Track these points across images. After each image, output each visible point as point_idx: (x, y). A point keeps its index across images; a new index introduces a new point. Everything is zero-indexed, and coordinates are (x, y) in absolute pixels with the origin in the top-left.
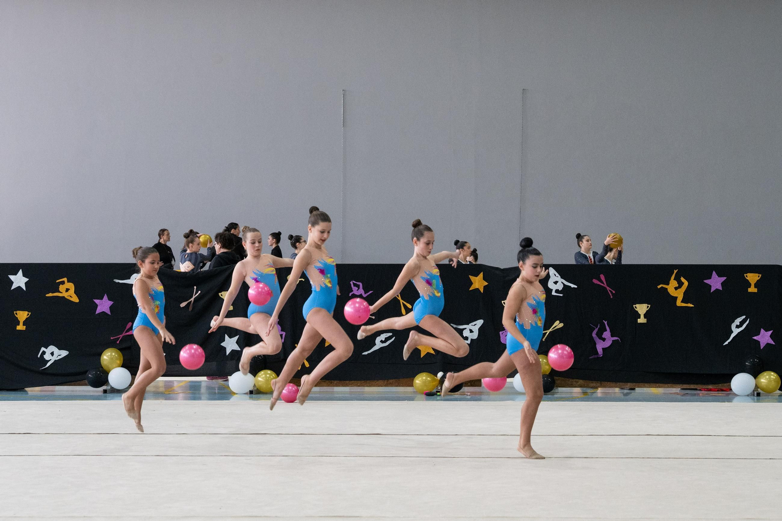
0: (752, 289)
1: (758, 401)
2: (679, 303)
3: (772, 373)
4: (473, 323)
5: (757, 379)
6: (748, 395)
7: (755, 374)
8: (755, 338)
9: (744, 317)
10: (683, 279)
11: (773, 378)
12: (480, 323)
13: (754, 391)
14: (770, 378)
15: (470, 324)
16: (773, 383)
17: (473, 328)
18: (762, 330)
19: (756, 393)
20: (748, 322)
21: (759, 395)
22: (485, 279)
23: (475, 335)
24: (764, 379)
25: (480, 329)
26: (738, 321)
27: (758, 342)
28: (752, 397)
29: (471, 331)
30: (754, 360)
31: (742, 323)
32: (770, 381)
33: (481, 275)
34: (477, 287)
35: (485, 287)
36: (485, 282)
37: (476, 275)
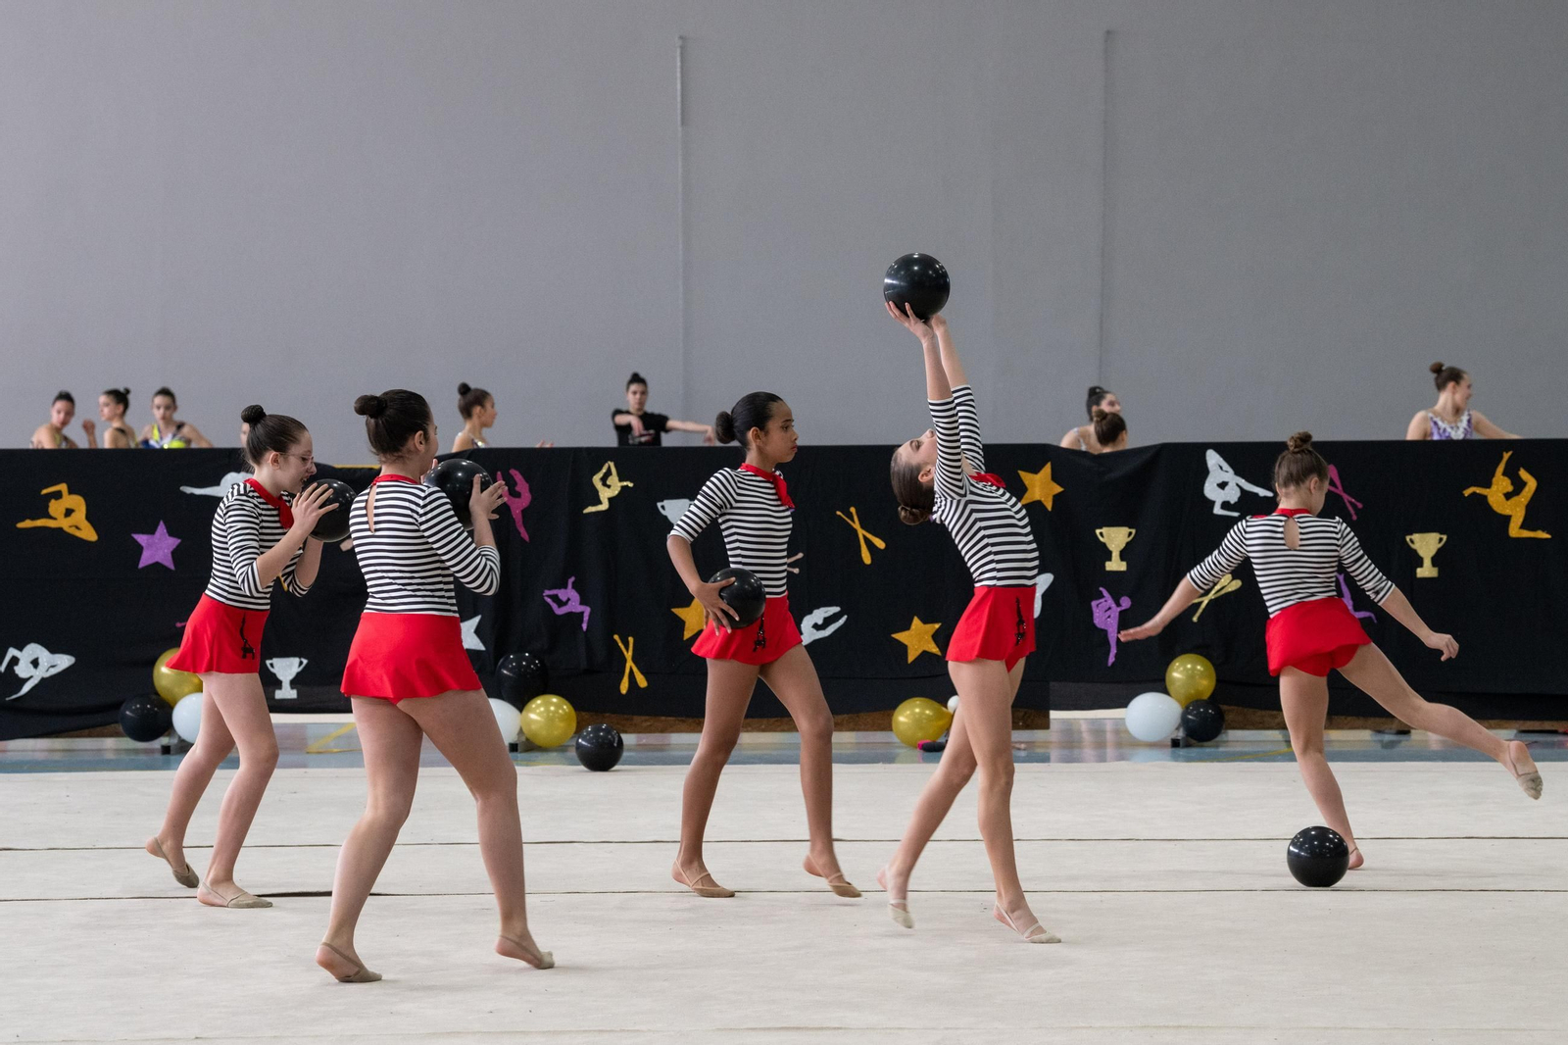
2: (1515, 530)
10: (1524, 474)
12: (1044, 580)
22: (1055, 478)
33: (1047, 469)
34: (1037, 497)
35: (1057, 498)
36: (1055, 485)
37: (1035, 470)
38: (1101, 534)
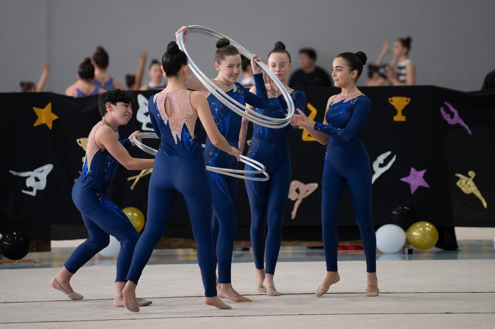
0: (399, 118)
1: (410, 259)
2: (305, 138)
3: (427, 224)
4: (40, 169)
5: (408, 232)
6: (395, 253)
7: (406, 226)
8: (404, 179)
9: (389, 153)
10: (310, 106)
11: (428, 231)
12: (48, 168)
13: (404, 247)
14: (424, 230)
15: (36, 171)
16: (428, 237)
17: (39, 176)
18: (412, 169)
19: (407, 250)
20: (394, 159)
21: (410, 252)
22: (54, 111)
23: (42, 185)
24: (417, 232)
25: (49, 177)
26: (381, 159)
27: (407, 185)
28: (402, 255)
29: (37, 180)
30: (403, 208)
31: (386, 161)
32: (424, 234)
33: (49, 106)
34: (44, 122)
35: (54, 122)
36: (53, 115)
37: (43, 107)
38: (80, 142)
